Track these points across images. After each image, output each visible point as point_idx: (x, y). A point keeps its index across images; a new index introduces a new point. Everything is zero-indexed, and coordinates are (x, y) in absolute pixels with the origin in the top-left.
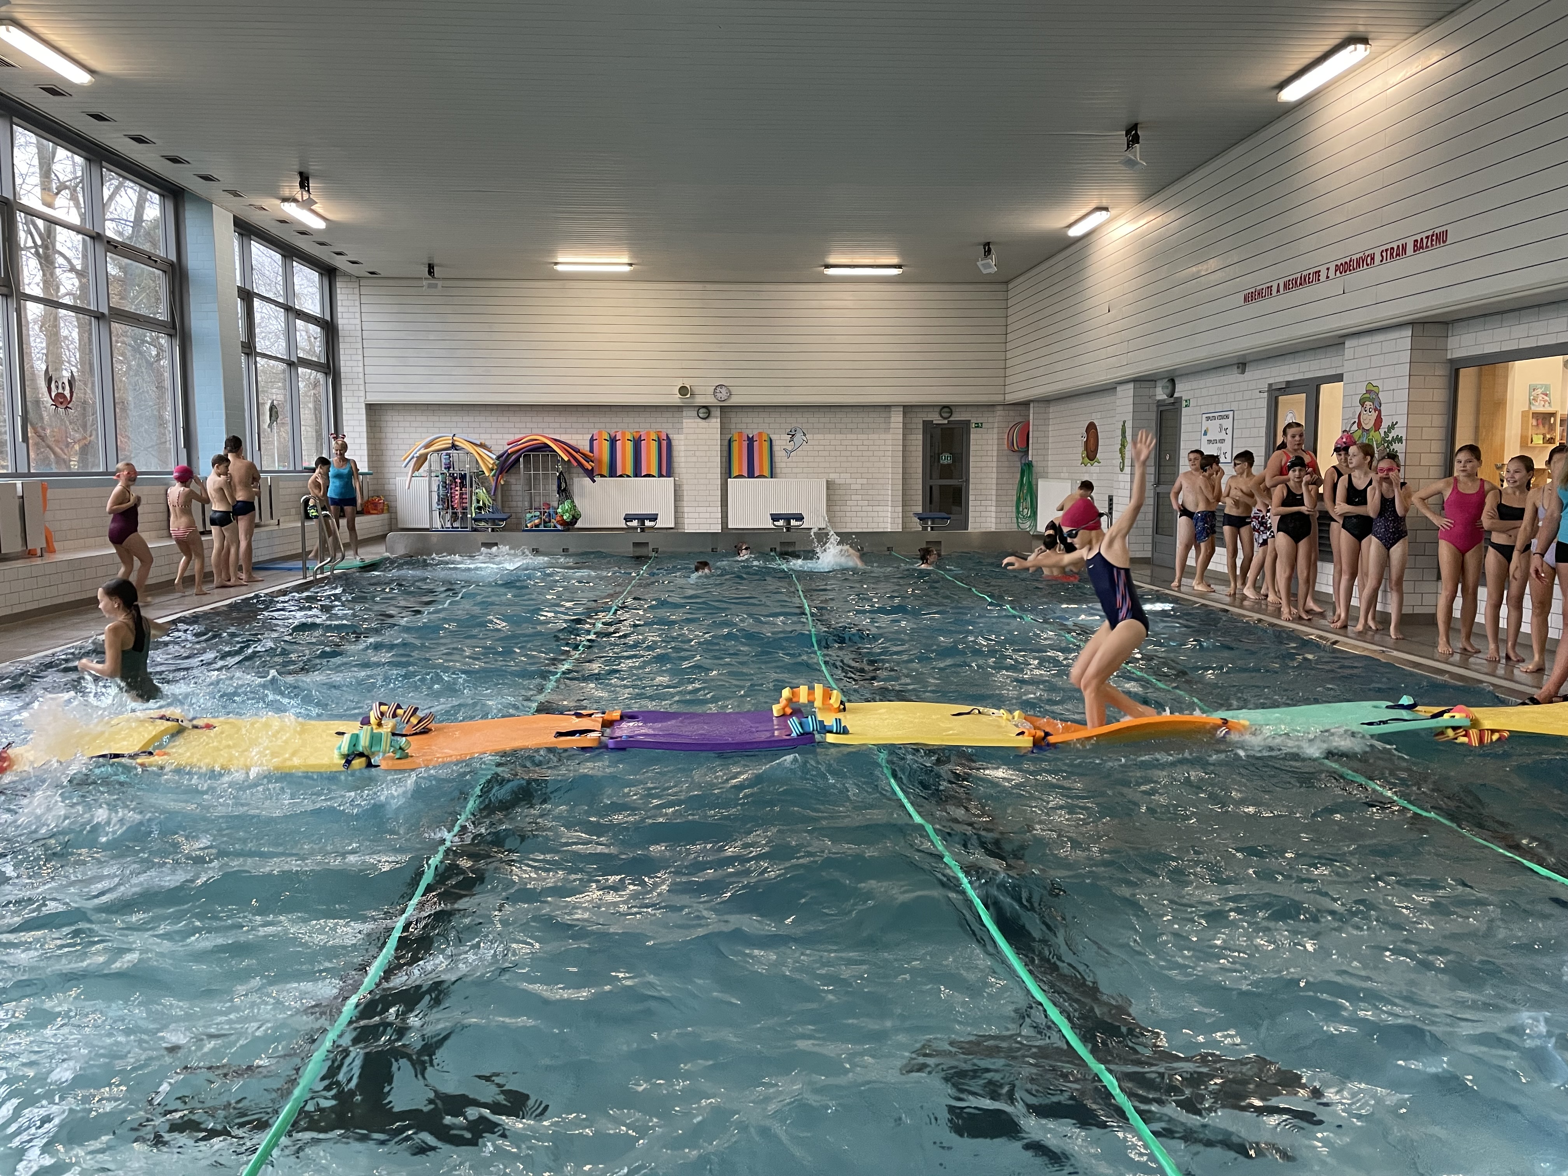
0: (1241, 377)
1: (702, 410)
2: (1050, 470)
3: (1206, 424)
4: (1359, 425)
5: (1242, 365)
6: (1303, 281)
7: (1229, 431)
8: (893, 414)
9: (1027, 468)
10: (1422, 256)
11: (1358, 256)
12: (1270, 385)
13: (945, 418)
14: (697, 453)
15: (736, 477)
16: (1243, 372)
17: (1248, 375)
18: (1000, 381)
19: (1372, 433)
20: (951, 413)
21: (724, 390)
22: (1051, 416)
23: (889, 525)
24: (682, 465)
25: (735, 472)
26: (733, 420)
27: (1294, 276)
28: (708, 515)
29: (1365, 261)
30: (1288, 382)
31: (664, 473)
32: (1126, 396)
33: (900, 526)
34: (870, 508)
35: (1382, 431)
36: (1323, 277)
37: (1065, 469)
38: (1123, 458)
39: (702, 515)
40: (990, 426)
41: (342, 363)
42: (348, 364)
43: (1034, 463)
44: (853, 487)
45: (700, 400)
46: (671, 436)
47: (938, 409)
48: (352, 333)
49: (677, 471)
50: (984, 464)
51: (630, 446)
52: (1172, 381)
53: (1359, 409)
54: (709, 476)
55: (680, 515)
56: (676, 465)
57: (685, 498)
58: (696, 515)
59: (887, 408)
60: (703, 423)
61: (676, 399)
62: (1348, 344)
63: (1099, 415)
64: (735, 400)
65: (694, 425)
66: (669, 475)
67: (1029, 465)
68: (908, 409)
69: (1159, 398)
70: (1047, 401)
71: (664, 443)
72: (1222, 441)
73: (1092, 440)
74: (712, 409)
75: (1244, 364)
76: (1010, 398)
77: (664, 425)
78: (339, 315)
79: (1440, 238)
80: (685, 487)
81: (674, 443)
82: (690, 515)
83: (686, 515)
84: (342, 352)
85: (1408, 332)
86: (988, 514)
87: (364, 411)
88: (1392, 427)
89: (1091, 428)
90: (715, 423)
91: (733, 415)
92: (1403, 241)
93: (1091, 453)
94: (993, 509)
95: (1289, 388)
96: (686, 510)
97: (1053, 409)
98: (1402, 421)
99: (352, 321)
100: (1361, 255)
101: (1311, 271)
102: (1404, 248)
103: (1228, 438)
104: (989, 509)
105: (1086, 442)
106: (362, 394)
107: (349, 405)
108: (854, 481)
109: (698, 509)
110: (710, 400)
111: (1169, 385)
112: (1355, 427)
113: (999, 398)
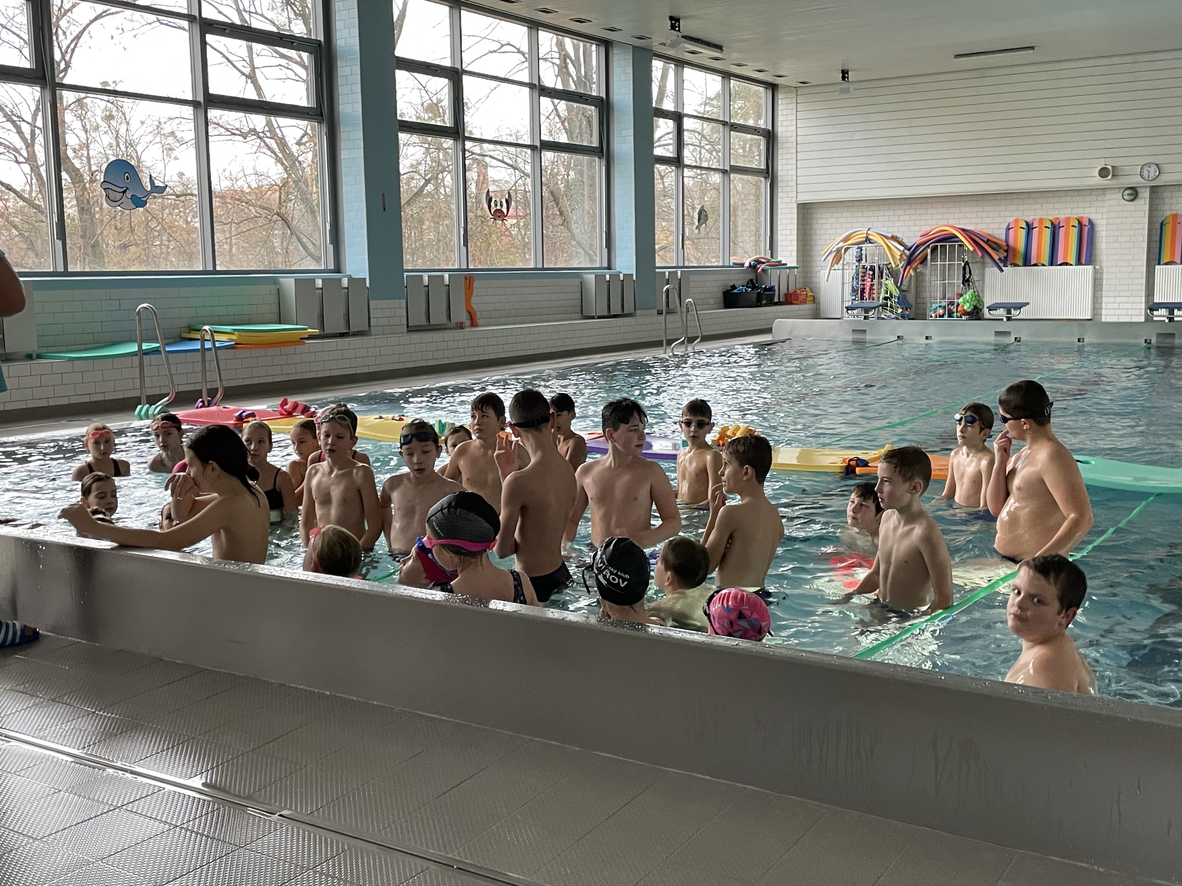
1: (1127, 192)
14: (1120, 239)
15: (1167, 264)
21: (1152, 169)
24: (1105, 252)
25: (1165, 258)
26: (1165, 201)
28: (1129, 306)
31: (1083, 261)
39: (1122, 306)
41: (780, 168)
42: (785, 168)
45: (1125, 181)
46: (1094, 221)
48: (790, 139)
49: (1098, 258)
51: (1047, 233)
54: (1133, 263)
55: (1098, 306)
56: (1097, 252)
57: (1105, 288)
58: (1116, 306)
60: (1128, 206)
61: (1096, 180)
64: (1166, 179)
65: (1119, 209)
66: (1088, 263)
71: (1086, 230)
74: (1139, 190)
77: (1087, 210)
78: (780, 124)
80: (1105, 276)
81: (1097, 227)
82: (1109, 306)
83: (1104, 306)
84: (780, 157)
87: (795, 211)
90: (1143, 205)
91: (1164, 194)
96: (1105, 300)
99: (790, 129)
106: (794, 194)
107: (784, 206)
109: (1118, 300)
110: (1136, 180)
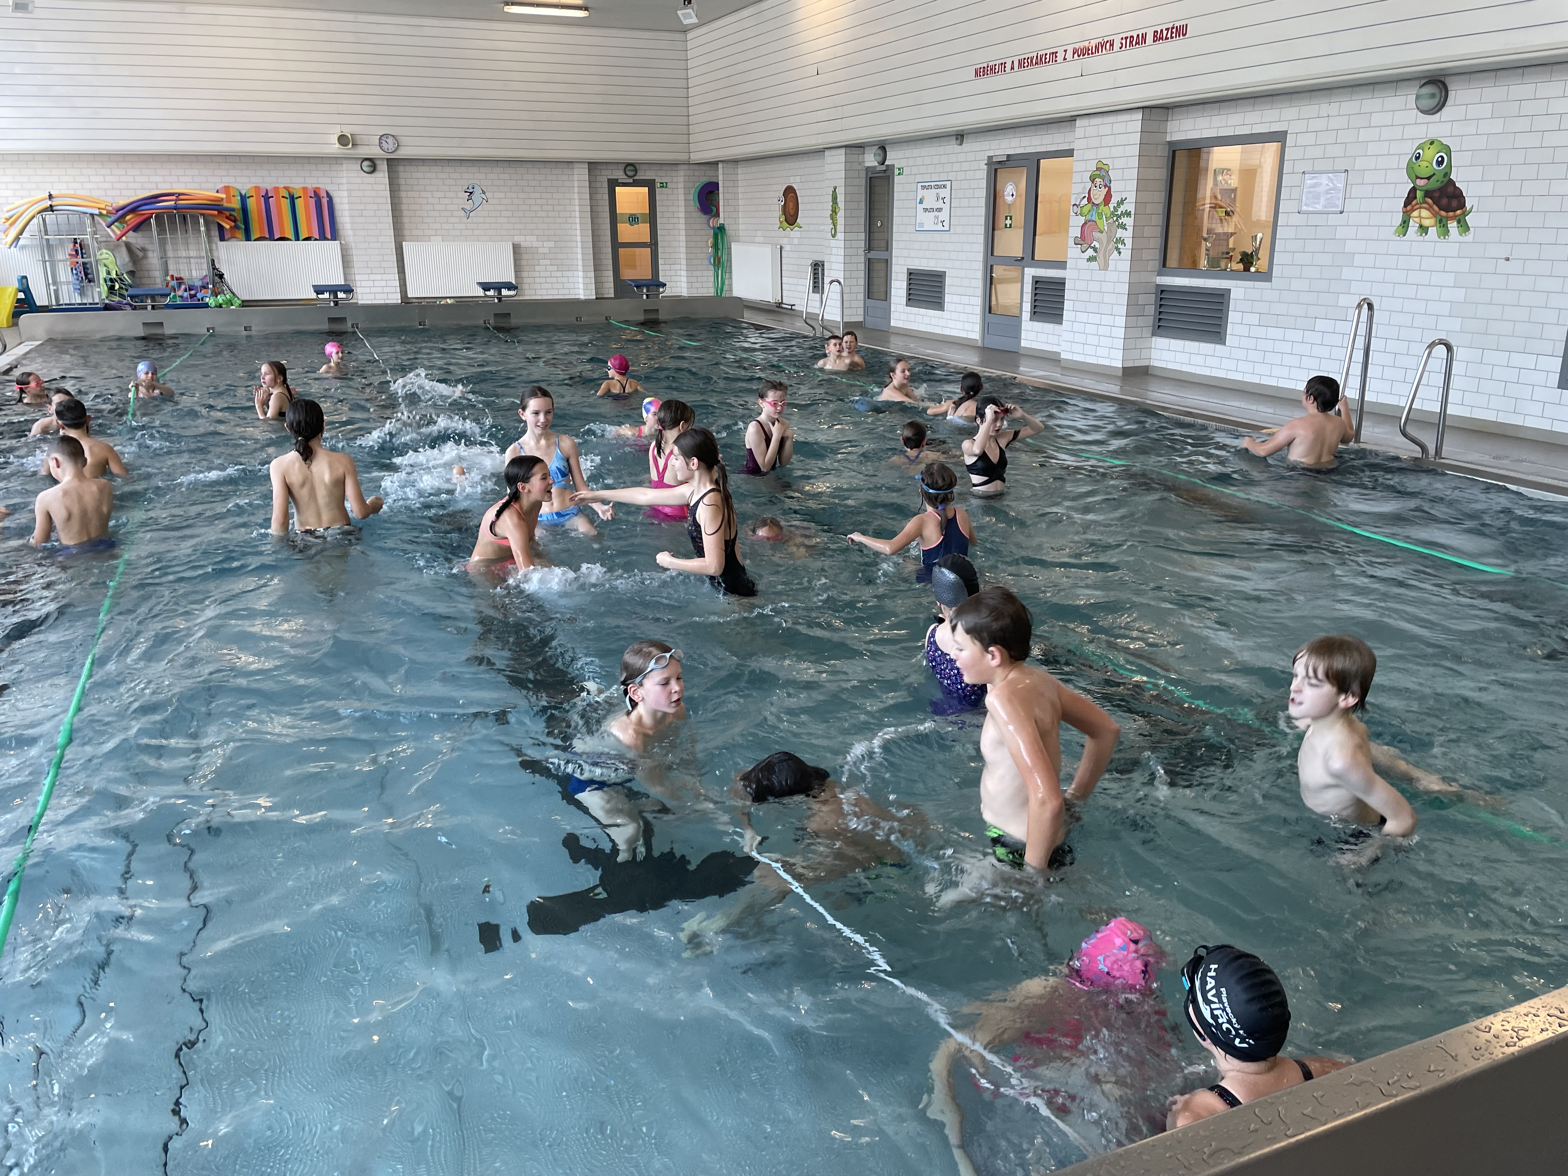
0: (958, 148)
1: (366, 163)
2: (741, 233)
3: (921, 193)
4: (1089, 200)
5: (960, 137)
6: (1040, 60)
7: (947, 200)
8: (576, 171)
9: (720, 231)
10: (1162, 45)
11: (1097, 41)
12: (990, 158)
13: (630, 177)
14: (365, 213)
16: (961, 144)
17: (966, 146)
18: (684, 139)
19: (1102, 207)
20: (636, 171)
21: (390, 140)
22: (740, 177)
23: (581, 292)
24: (348, 226)
26: (402, 175)
27: (1030, 55)
28: (384, 283)
29: (1105, 46)
30: (1008, 156)
31: (329, 236)
32: (836, 162)
33: (594, 292)
34: (559, 274)
35: (1111, 206)
36: (1060, 58)
37: (759, 233)
38: (835, 225)
39: (378, 283)
40: (674, 185)
43: (726, 227)
44: (540, 251)
45: (364, 151)
46: (331, 193)
47: (623, 166)
49: (342, 233)
50: (671, 226)
52: (883, 149)
53: (1089, 185)
54: (381, 239)
56: (340, 226)
57: (356, 264)
58: (371, 284)
59: (570, 163)
60: (370, 178)
61: (335, 148)
62: (1079, 122)
63: (798, 179)
64: (403, 153)
65: (359, 180)
66: (334, 237)
67: (721, 229)
68: (593, 166)
69: (868, 164)
70: (735, 162)
71: (325, 201)
72: (940, 210)
73: (791, 205)
74: (377, 162)
75: (962, 136)
76: (696, 157)
77: (322, 180)
79: (1180, 31)
80: (354, 252)
81: (336, 201)
82: (364, 284)
83: (360, 284)
85: (1139, 116)
86: (677, 278)
88: (1121, 202)
89: (790, 192)
90: (382, 177)
91: (401, 168)
92: (1144, 31)
93: (790, 216)
94: (684, 273)
95: (1011, 162)
96: (358, 277)
97: (741, 170)
98: (1131, 197)
100: (1100, 40)
101: (1048, 52)
102: (1144, 37)
103: (946, 207)
104: (678, 273)
105: (784, 206)
108: (539, 244)
109: (372, 277)
110: (374, 151)
111: (880, 152)
112: (1085, 201)
113: (683, 157)
